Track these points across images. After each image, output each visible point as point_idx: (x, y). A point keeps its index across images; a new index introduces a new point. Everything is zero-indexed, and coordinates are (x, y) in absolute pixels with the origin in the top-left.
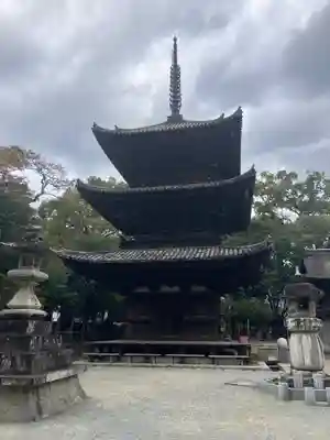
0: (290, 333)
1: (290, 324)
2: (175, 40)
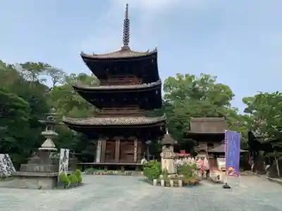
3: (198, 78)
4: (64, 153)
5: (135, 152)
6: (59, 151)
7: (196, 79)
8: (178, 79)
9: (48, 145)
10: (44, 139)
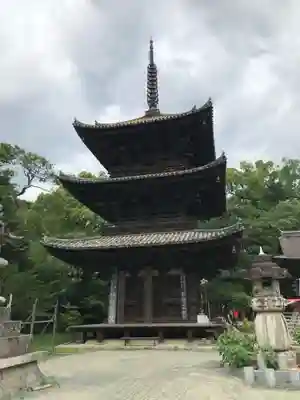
0: (256, 313)
1: (255, 304)
2: (151, 42)
3: (279, 165)
5: (184, 300)
7: (275, 168)
8: (243, 171)
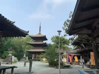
4: (27, 57)
6: (26, 57)
9: (25, 56)
10: (24, 55)
